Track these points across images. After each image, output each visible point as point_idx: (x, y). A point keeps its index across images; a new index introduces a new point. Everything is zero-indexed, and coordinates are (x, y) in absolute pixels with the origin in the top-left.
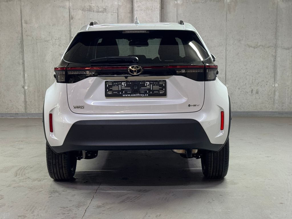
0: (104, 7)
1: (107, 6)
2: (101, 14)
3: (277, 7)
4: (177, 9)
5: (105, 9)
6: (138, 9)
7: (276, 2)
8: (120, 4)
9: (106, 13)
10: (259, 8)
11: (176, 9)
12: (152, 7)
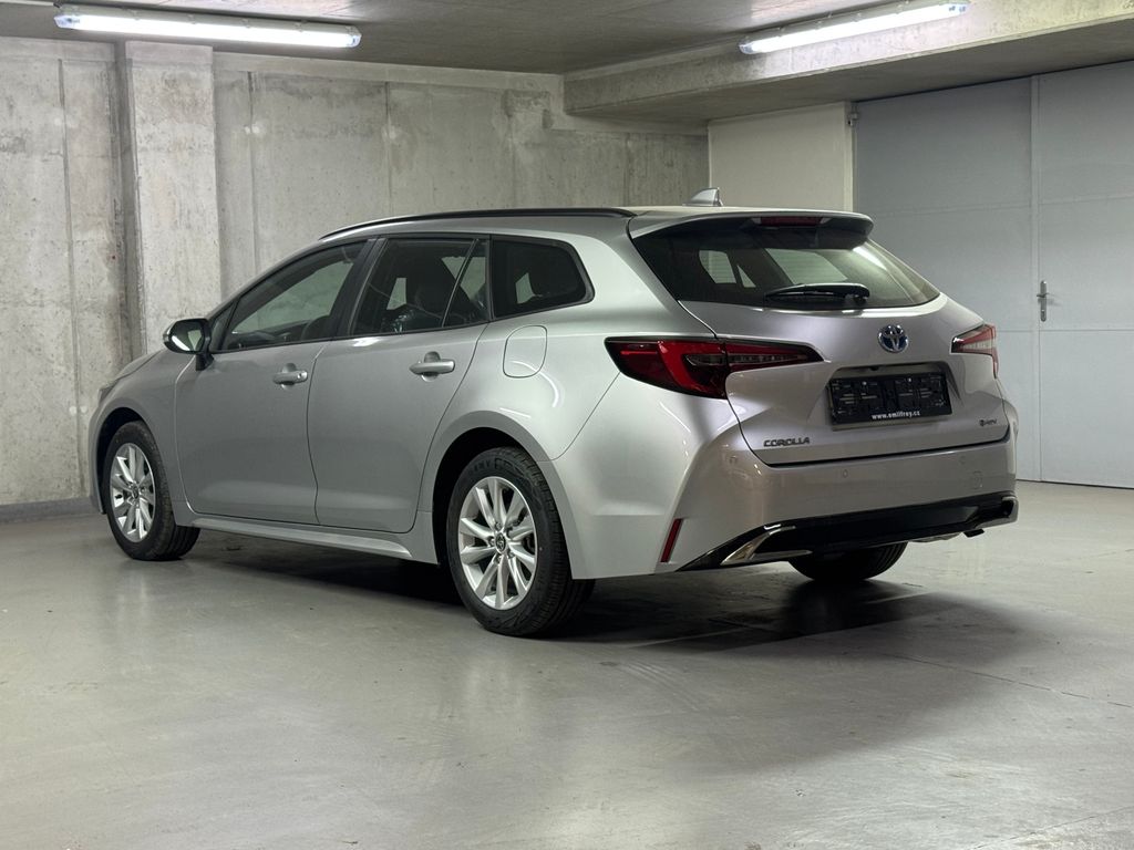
0: (19, 135)
1: (26, 130)
2: (8, 156)
3: (514, 162)
4: (252, 153)
5: (21, 141)
6: (148, 147)
7: (510, 146)
8: (72, 124)
9: (23, 154)
10: (471, 160)
11: (248, 149)
12: (193, 140)
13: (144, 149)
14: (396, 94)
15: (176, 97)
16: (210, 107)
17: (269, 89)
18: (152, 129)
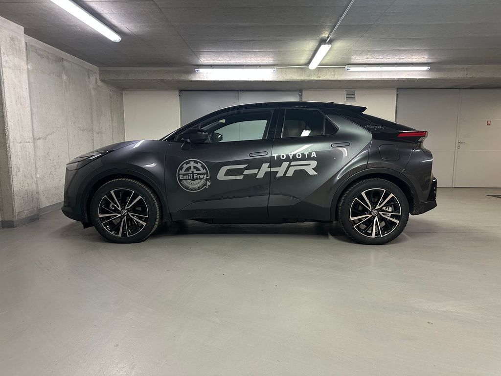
13: (5, 67)
14: (64, 62)
15: (14, 45)
16: (25, 54)
17: (32, 51)
18: (7, 58)
